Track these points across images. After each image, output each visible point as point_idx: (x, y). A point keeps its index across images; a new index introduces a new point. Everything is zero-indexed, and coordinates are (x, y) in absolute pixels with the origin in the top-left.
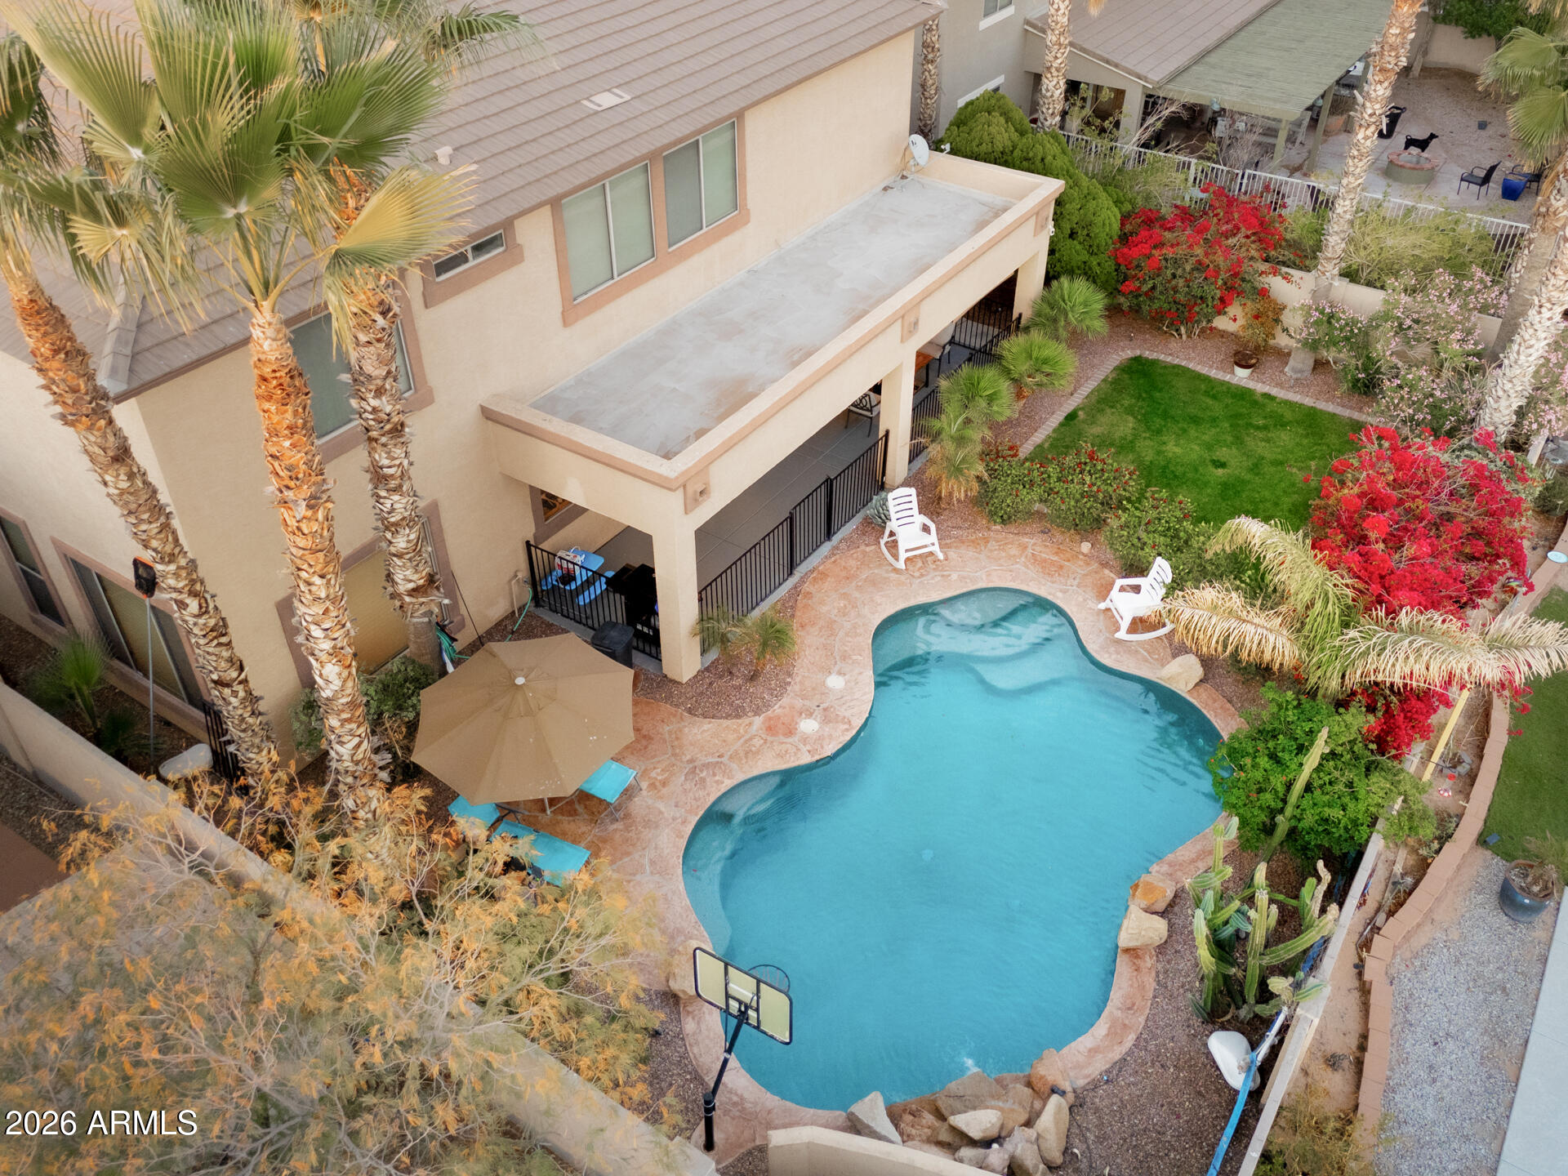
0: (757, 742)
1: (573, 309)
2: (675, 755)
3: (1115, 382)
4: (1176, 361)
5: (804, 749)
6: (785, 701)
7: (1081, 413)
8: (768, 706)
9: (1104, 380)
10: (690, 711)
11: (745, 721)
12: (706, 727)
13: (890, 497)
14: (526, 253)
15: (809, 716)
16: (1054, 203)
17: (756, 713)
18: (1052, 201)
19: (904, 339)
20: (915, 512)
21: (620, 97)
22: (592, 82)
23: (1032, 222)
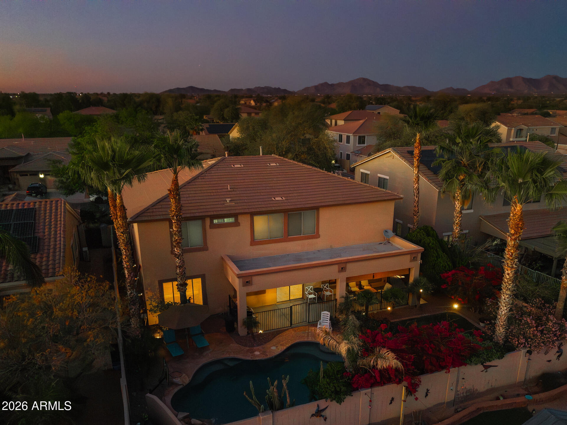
0: (243, 352)
1: (254, 242)
2: (224, 347)
4: (464, 317)
5: (251, 357)
6: (258, 347)
8: (253, 347)
10: (236, 342)
13: (322, 313)
14: (241, 224)
15: (259, 352)
16: (420, 254)
17: (249, 347)
18: (419, 252)
19: (339, 271)
20: (328, 320)
21: (282, 198)
22: (278, 195)
23: (408, 257)
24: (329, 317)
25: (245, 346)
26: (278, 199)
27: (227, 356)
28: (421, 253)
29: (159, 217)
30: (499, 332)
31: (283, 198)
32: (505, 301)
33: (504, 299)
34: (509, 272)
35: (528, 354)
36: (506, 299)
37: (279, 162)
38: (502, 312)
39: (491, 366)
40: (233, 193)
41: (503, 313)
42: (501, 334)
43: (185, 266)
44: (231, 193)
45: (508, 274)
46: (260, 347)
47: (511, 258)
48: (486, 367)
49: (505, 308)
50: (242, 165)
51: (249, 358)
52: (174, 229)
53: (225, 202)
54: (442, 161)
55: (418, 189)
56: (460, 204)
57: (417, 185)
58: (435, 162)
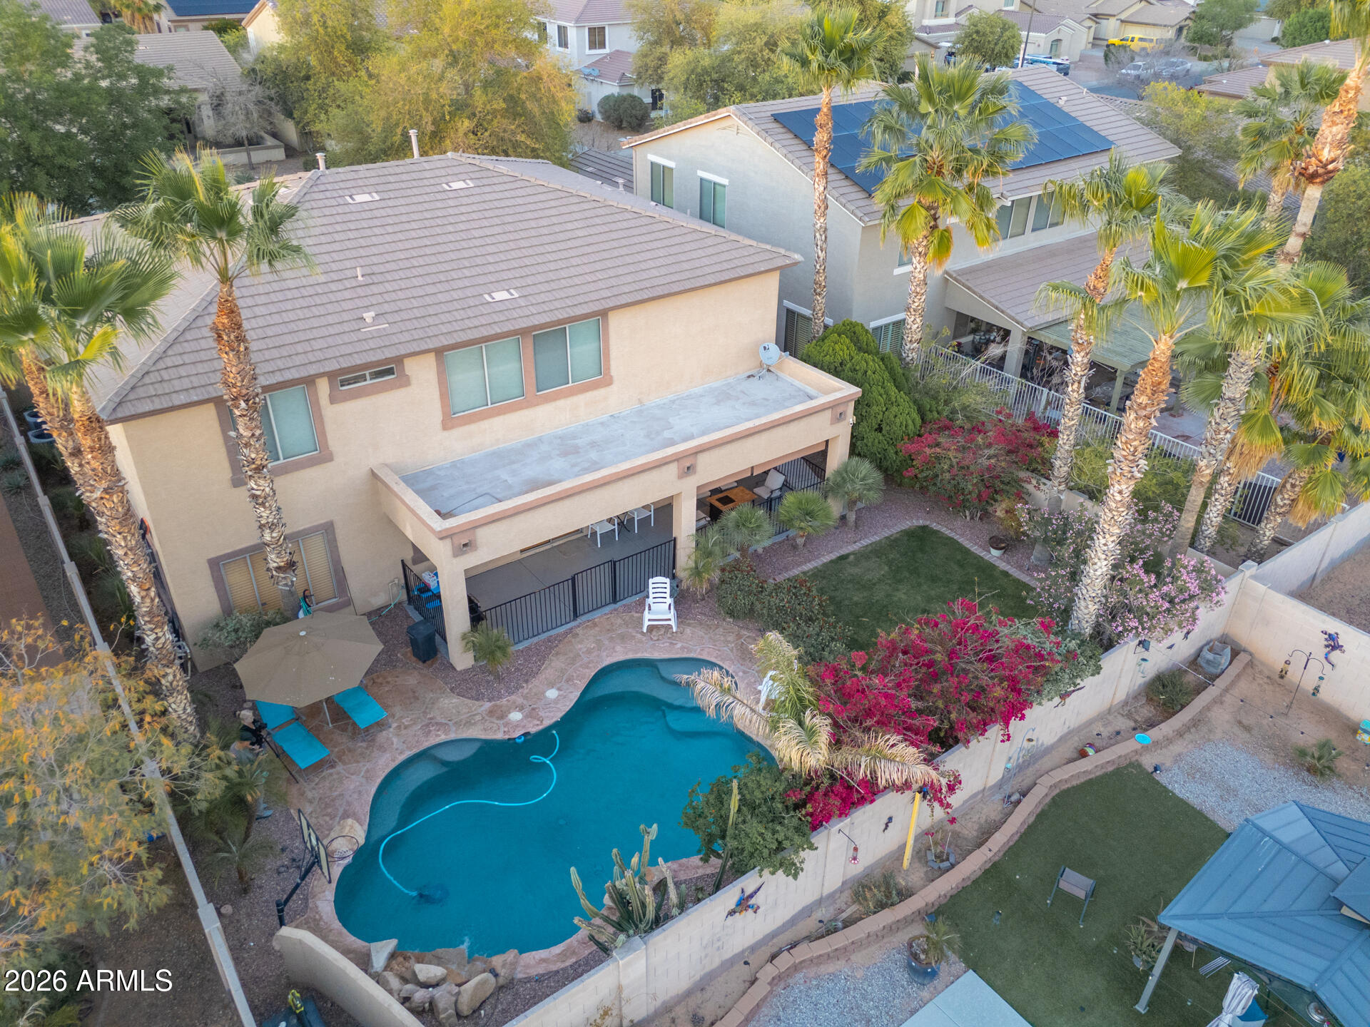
0: (478, 718)
1: (451, 419)
2: (424, 712)
3: (896, 540)
4: (952, 535)
5: (503, 729)
6: (513, 697)
7: (852, 557)
8: (500, 698)
9: (887, 538)
10: (452, 690)
11: (480, 703)
12: (454, 701)
13: (651, 581)
14: (413, 381)
15: (520, 710)
16: (852, 403)
17: (490, 701)
18: (850, 400)
19: (681, 477)
20: (668, 595)
21: (512, 295)
22: (499, 284)
23: (828, 414)
24: (668, 591)
25: (478, 699)
26: (501, 295)
27: (443, 738)
28: (855, 403)
29: (182, 399)
30: (1086, 611)
31: (512, 291)
34: (1125, 488)
35: (1140, 649)
36: (1109, 543)
37: (473, 176)
39: (1072, 692)
40: (375, 289)
43: (283, 521)
44: (368, 291)
45: (1120, 492)
46: (517, 698)
48: (1065, 696)
50: (374, 194)
51: (500, 736)
52: (241, 431)
53: (361, 324)
54: (884, 159)
55: (826, 230)
56: (922, 264)
57: (822, 220)
58: (865, 161)
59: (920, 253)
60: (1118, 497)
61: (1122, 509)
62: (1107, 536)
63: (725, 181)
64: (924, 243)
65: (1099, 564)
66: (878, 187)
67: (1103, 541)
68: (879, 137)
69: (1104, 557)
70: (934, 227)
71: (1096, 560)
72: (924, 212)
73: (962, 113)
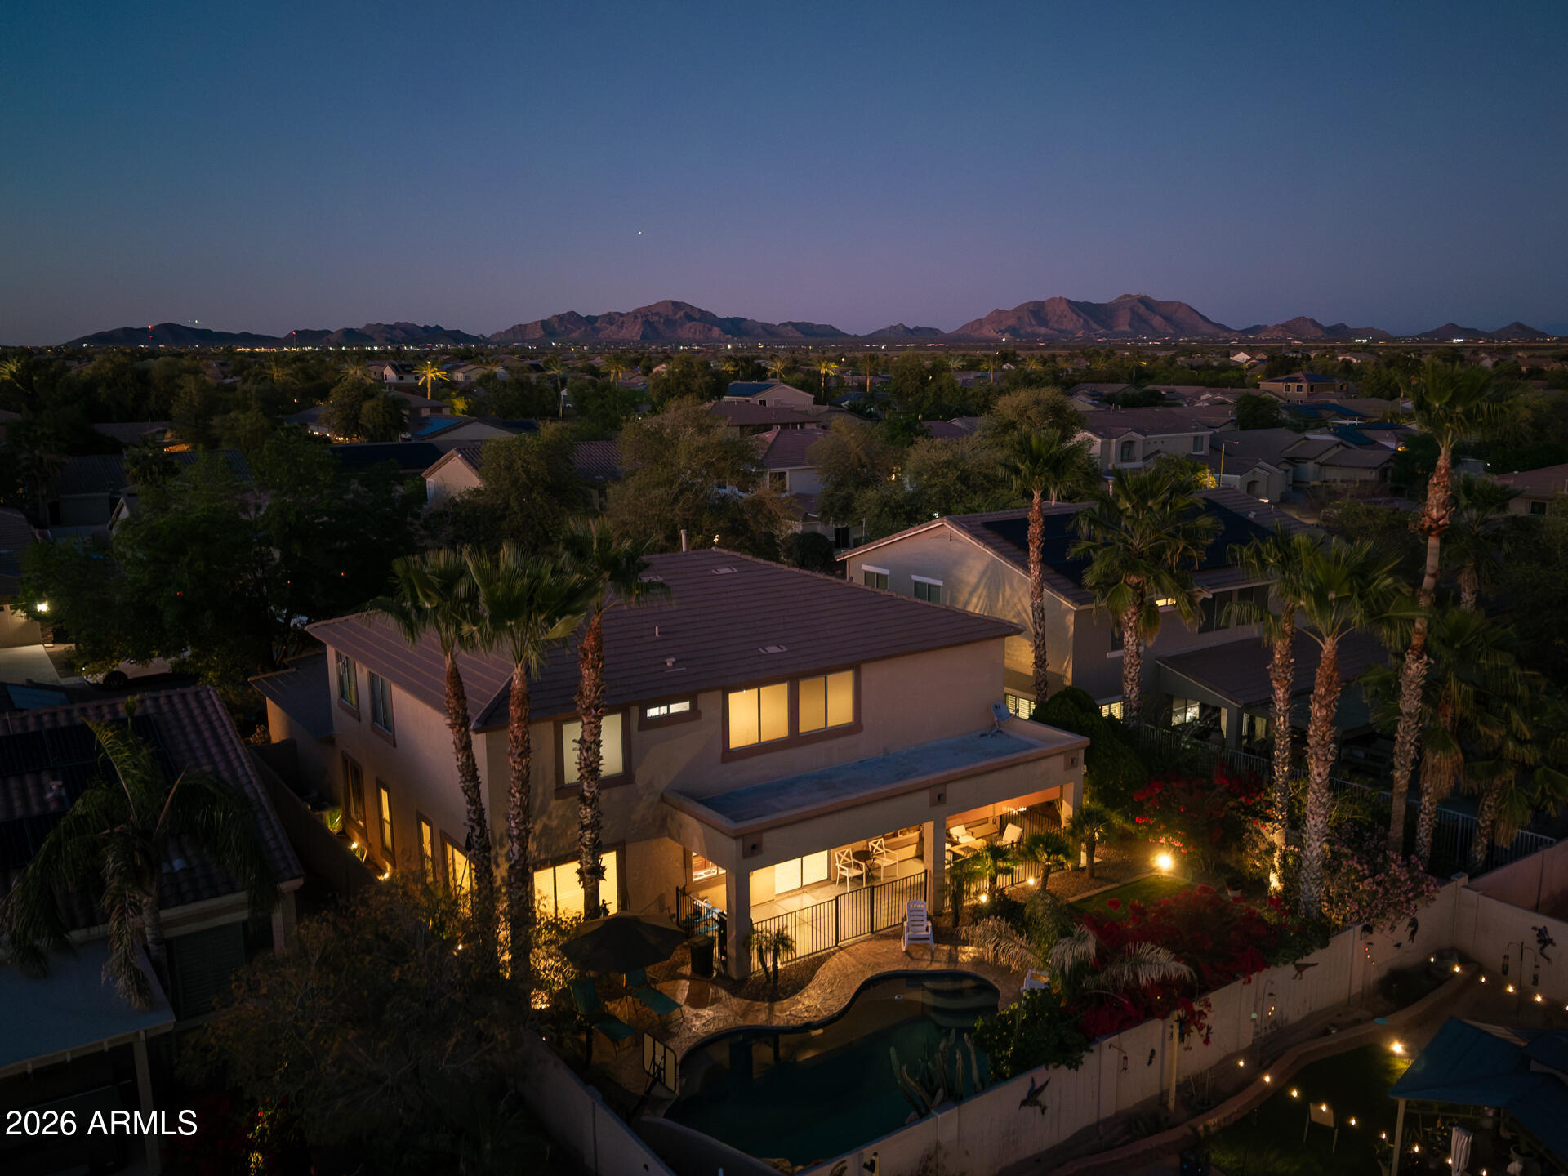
1: (729, 753)
14: (705, 714)
16: (1083, 751)
18: (1080, 749)
19: (932, 805)
20: (924, 918)
21: (781, 649)
22: (774, 641)
23: (1061, 758)
24: (924, 913)
26: (773, 649)
28: (1085, 751)
31: (781, 646)
32: (1316, 829)
33: (1315, 826)
34: (1321, 770)
36: (1318, 824)
37: (736, 564)
38: (1311, 853)
39: (1307, 966)
40: (670, 643)
41: (1315, 854)
42: (1313, 899)
44: (666, 644)
45: (1319, 775)
47: (1323, 742)
48: (1301, 968)
49: (1318, 844)
53: (664, 667)
54: (1091, 547)
55: (1043, 609)
56: (1134, 638)
57: (1039, 600)
58: (1074, 550)
59: (1131, 628)
60: (1319, 780)
61: (1323, 791)
62: (1316, 817)
63: (940, 583)
64: (1134, 619)
65: (1313, 846)
66: (1087, 569)
67: (1313, 822)
68: (1085, 529)
69: (1316, 838)
70: (1142, 603)
71: (1311, 842)
72: (1131, 590)
73: (1155, 508)
